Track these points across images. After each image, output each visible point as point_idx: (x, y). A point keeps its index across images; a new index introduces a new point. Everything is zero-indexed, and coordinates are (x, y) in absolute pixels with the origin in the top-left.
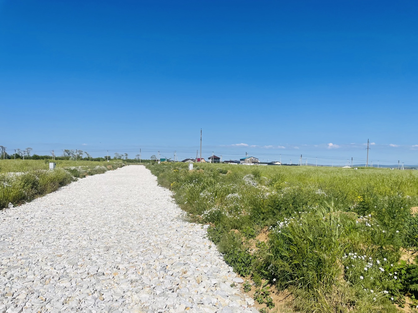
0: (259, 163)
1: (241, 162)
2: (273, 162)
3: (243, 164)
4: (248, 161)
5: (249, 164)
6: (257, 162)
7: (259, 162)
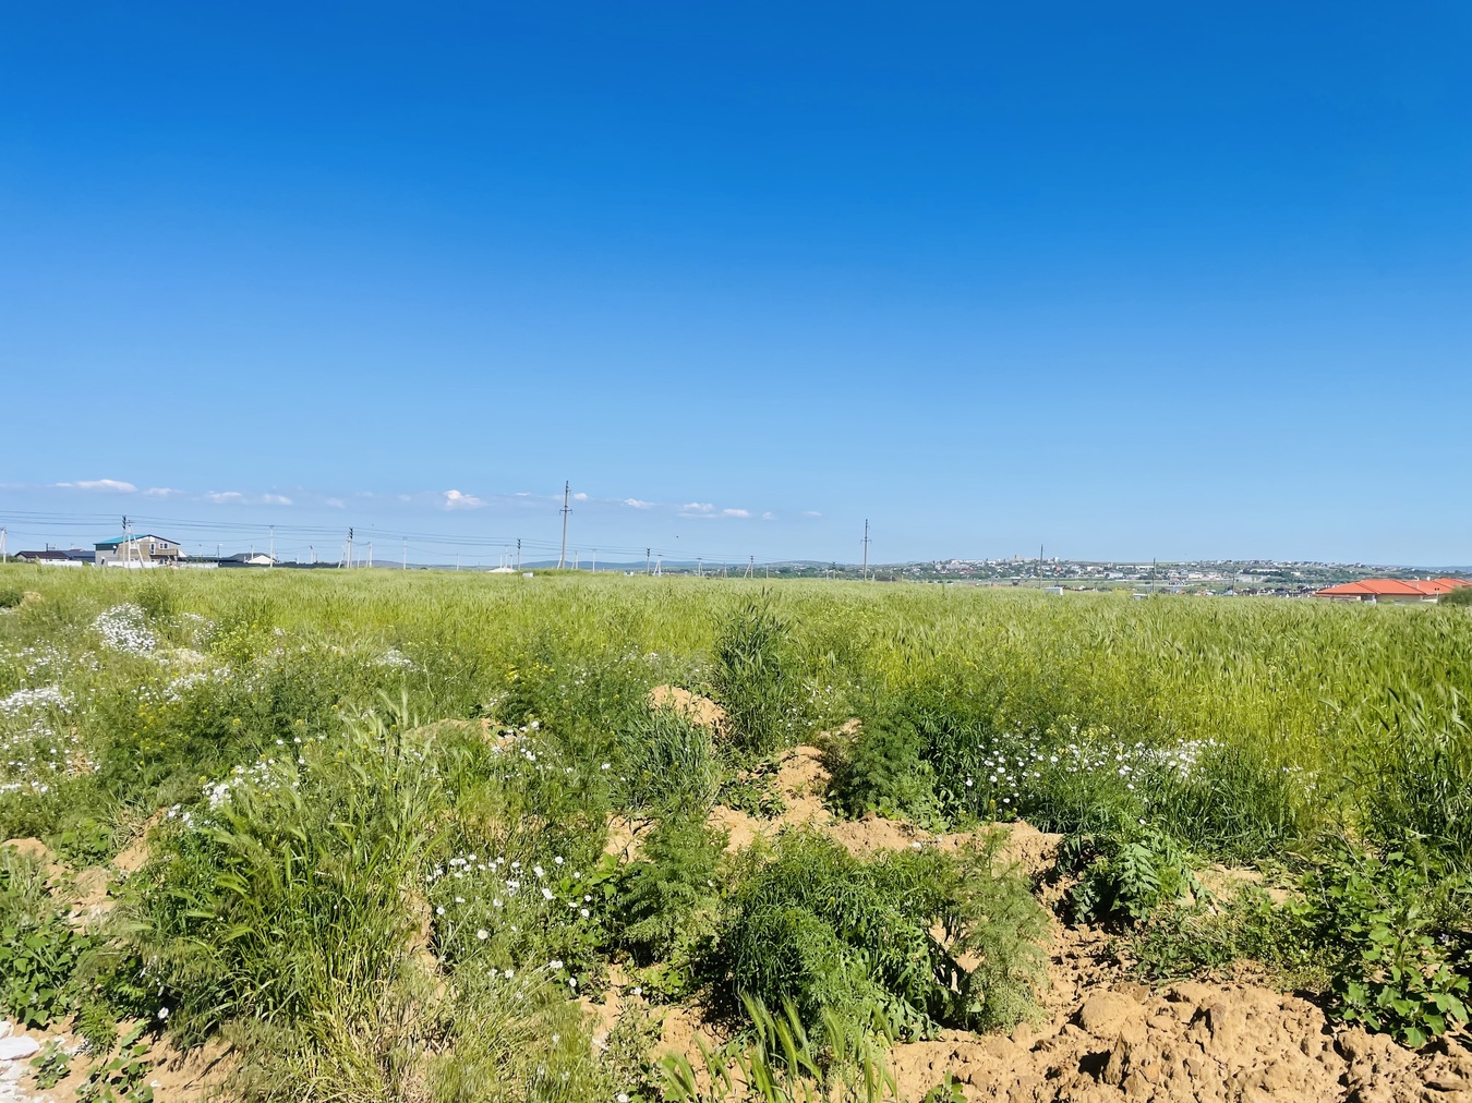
0: (180, 560)
1: (101, 555)
2: (242, 555)
3: (110, 564)
4: (134, 552)
5: (135, 565)
6: (172, 557)
7: (182, 555)
